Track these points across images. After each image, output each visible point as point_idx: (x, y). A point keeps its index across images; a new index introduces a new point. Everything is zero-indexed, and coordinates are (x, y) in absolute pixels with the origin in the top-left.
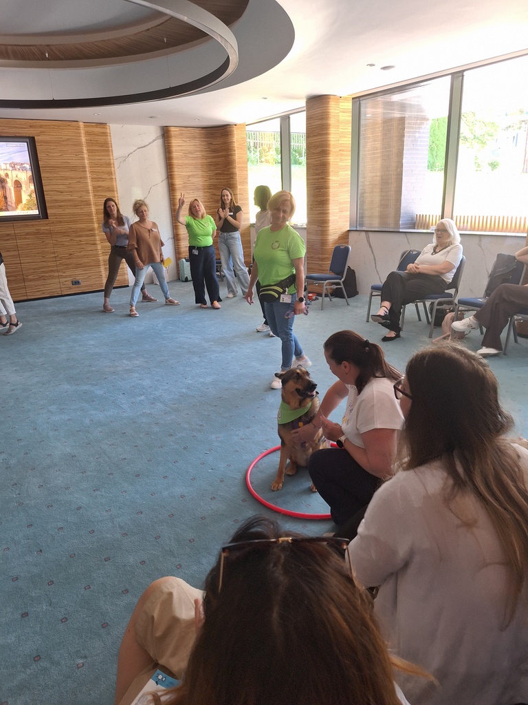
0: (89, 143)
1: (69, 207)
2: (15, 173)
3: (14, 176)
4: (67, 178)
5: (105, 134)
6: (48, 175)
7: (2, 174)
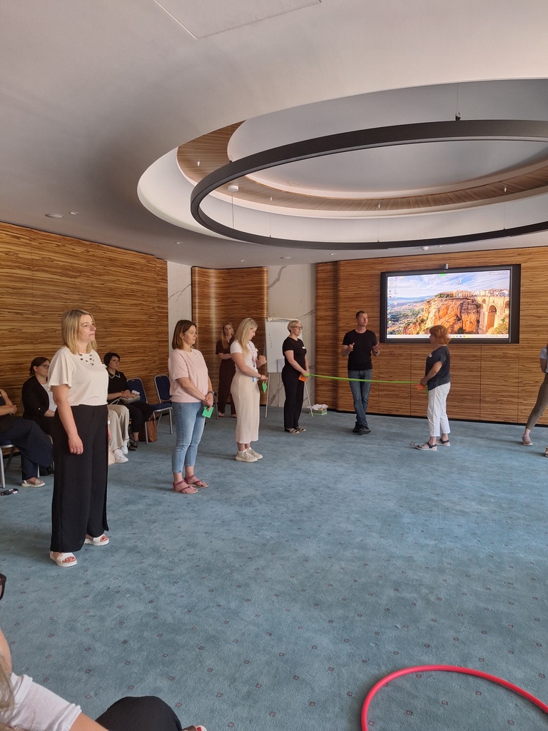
2: (492, 299)
6: (526, 300)
7: (479, 300)
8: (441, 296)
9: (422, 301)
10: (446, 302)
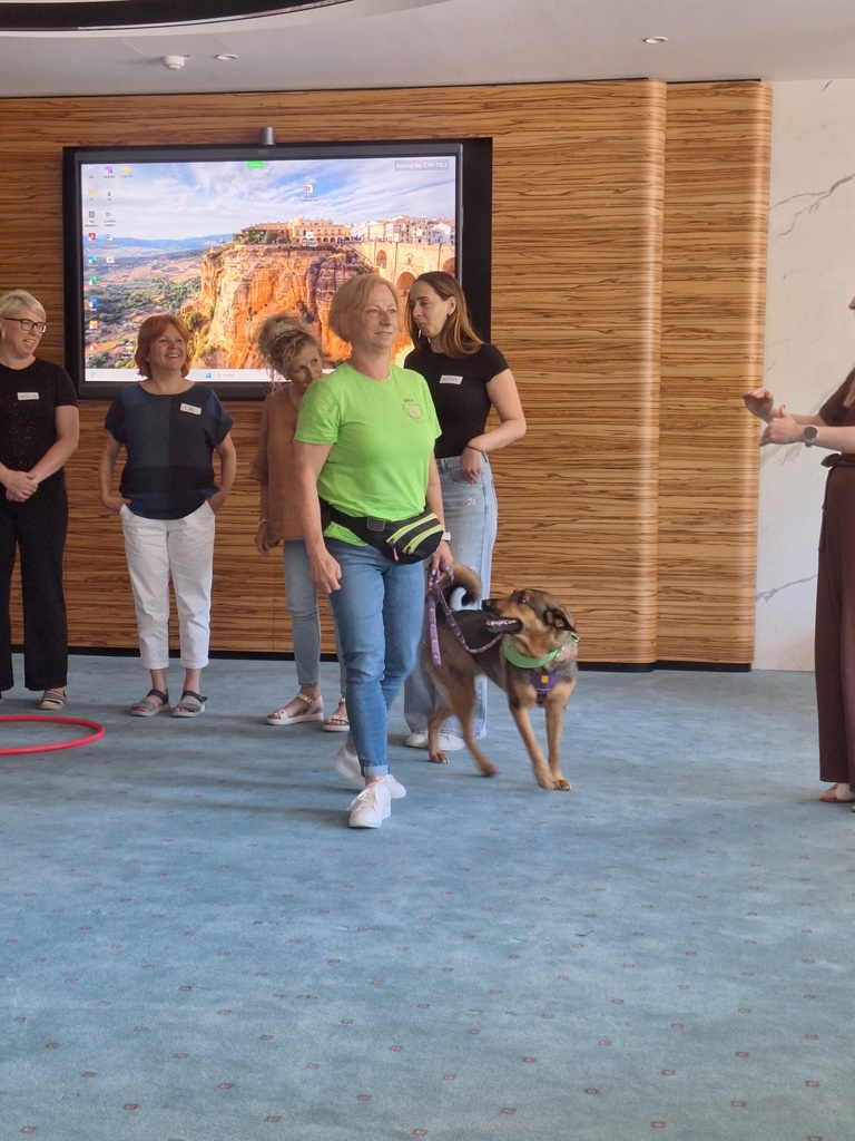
0: (673, 150)
1: (565, 365)
2: (404, 250)
3: (403, 259)
4: (571, 269)
5: (745, 116)
6: (512, 258)
7: (368, 253)
8: (252, 236)
9: (195, 254)
10: (270, 260)
